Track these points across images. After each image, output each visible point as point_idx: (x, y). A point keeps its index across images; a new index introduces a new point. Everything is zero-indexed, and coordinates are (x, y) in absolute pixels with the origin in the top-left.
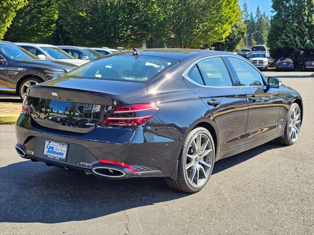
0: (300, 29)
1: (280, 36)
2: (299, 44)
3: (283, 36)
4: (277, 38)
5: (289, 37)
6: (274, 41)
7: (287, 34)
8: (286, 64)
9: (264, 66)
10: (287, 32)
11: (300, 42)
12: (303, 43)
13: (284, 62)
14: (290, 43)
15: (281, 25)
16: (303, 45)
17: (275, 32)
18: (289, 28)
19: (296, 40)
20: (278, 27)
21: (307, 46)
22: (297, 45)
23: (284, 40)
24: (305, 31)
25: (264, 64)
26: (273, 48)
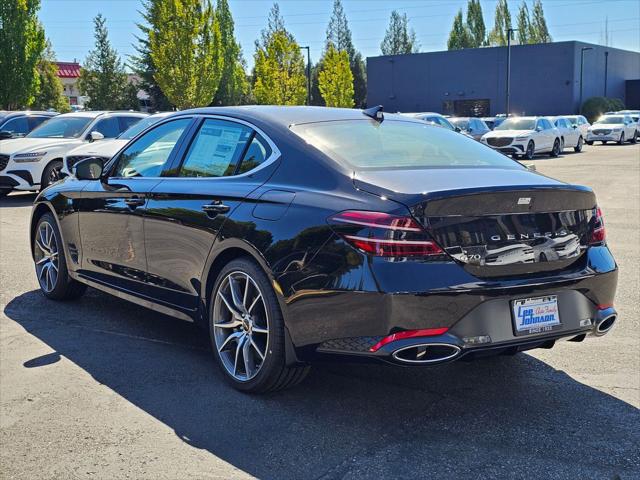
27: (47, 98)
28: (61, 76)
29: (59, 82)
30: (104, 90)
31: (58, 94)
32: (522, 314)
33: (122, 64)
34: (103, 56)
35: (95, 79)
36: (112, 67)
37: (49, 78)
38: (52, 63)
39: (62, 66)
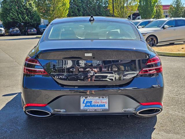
0: (21, 11)
1: (9, 14)
2: (22, 19)
3: (11, 14)
4: (7, 16)
5: (15, 15)
6: (5, 17)
7: (13, 13)
8: (16, 31)
9: (2, 33)
10: (13, 12)
11: (22, 18)
12: (24, 19)
13: (14, 30)
14: (16, 18)
15: (8, 7)
16: (24, 20)
17: (5, 12)
18: (14, 9)
19: (19, 17)
20: (6, 8)
21: (26, 20)
22: (20, 20)
23: (12, 16)
24: (24, 11)
25: (2, 32)
26: (5, 21)
27: (158, 16)
28: (163, 9)
29: (162, 11)
30: (176, 13)
31: (161, 14)
32: (85, 102)
33: (183, 4)
34: (177, 2)
35: (174, 9)
36: (179, 5)
37: (159, 10)
38: (161, 5)
39: (164, 6)
